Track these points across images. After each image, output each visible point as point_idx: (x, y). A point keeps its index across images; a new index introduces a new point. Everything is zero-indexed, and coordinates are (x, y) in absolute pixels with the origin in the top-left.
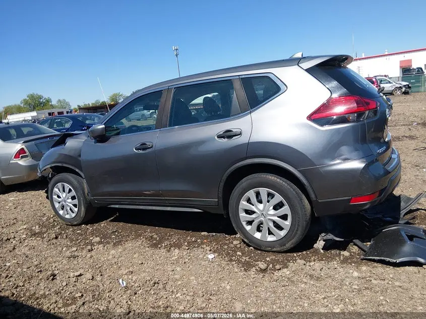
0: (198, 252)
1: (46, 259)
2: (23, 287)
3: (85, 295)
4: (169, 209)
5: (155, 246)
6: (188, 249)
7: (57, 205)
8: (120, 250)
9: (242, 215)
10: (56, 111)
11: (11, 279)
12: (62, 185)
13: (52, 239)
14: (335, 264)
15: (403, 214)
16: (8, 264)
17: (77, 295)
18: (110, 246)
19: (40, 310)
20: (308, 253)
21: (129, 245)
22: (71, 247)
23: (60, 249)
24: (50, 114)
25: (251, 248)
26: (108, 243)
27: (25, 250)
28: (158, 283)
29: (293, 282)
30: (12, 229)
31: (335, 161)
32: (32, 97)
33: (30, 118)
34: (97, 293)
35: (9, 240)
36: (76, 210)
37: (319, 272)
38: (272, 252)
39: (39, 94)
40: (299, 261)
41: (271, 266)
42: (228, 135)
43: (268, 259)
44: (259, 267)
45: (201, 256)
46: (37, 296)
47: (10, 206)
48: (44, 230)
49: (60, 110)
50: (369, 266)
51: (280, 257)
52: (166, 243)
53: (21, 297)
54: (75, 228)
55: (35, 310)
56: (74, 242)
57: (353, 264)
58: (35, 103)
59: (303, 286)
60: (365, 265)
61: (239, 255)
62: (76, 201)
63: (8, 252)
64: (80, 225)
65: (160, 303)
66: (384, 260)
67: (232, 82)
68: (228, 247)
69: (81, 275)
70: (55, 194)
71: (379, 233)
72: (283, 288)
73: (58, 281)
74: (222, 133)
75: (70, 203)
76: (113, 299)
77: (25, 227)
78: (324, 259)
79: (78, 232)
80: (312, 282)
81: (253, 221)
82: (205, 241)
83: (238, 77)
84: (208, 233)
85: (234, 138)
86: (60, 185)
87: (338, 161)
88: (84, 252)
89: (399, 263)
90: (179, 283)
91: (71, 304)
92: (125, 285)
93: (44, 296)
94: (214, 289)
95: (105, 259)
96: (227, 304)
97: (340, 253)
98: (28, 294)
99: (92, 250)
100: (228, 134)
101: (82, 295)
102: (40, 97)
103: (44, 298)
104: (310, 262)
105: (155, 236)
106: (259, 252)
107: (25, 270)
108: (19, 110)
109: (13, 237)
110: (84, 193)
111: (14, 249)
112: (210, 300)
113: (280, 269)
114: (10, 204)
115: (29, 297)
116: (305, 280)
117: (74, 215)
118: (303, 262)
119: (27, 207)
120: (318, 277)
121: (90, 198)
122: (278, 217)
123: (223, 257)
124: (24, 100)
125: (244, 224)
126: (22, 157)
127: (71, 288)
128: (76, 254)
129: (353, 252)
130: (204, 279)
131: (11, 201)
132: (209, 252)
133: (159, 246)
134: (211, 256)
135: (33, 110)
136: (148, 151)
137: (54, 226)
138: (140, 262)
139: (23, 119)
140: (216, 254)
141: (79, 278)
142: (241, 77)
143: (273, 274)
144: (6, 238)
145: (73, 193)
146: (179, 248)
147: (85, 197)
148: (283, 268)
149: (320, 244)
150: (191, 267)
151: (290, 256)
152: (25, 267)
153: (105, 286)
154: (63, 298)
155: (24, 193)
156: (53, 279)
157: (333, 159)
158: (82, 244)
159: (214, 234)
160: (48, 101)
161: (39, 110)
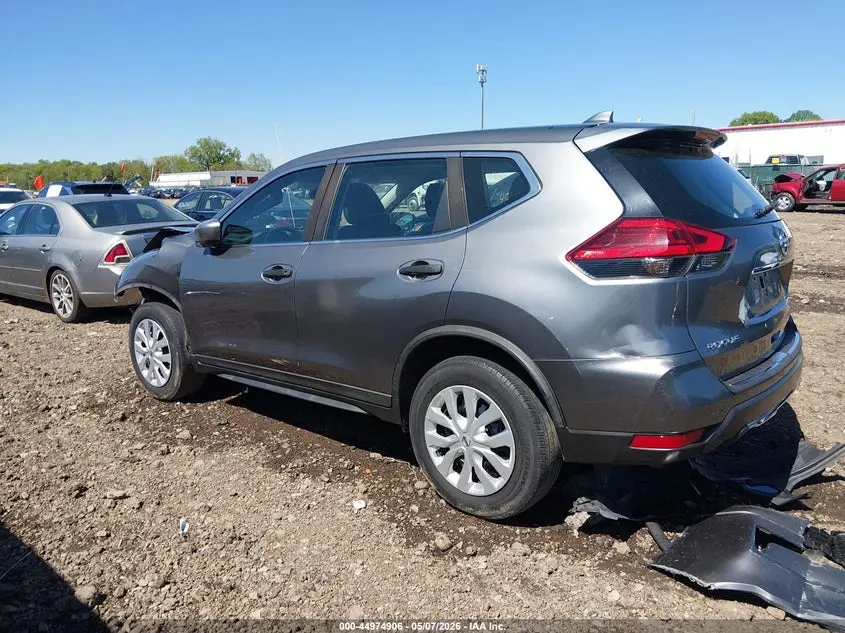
0: (341, 491)
1: (87, 455)
2: (25, 502)
3: (113, 535)
4: (312, 398)
5: (275, 465)
6: (328, 482)
7: (140, 359)
8: (213, 462)
9: (431, 433)
10: (245, 175)
11: (14, 483)
12: (150, 323)
13: (115, 421)
14: (587, 564)
15: (794, 483)
16: (23, 455)
17: (99, 534)
18: (201, 450)
19: (30, 549)
20: (547, 531)
21: (234, 454)
22: (139, 440)
23: (118, 441)
24: (233, 180)
25: (442, 501)
26: (202, 444)
27: (62, 433)
28: (240, 539)
29: (482, 586)
30: (63, 391)
31: (609, 353)
32: (206, 143)
33: (198, 184)
34: (133, 537)
35: (49, 409)
36: (167, 372)
37: (544, 575)
38: (477, 516)
39: (220, 140)
40: (517, 546)
41: (460, 545)
42: (420, 270)
43: (461, 530)
44: (435, 544)
45: (342, 501)
46: (38, 521)
47: (83, 348)
48: (113, 400)
49: (253, 174)
50: (652, 584)
51: (486, 530)
52: (299, 462)
53: (14, 519)
54: (163, 405)
55: (22, 547)
56: (147, 432)
57: (623, 574)
58: (211, 157)
59: (498, 598)
60: (646, 580)
61: (413, 512)
62: (168, 358)
63: (36, 431)
64: (173, 400)
65: (225, 579)
66: (687, 578)
67: (445, 163)
68: (401, 492)
69: (124, 497)
70: (139, 339)
71: (704, 518)
72: (456, 595)
73: (83, 501)
74: (409, 265)
75: (158, 358)
76: (153, 554)
77: (85, 390)
78: (571, 550)
79: (164, 414)
80: (519, 595)
81: (448, 449)
82: (368, 471)
83: (458, 155)
84: (383, 455)
85: (429, 278)
86: (146, 322)
87: (615, 355)
88: (154, 453)
89: (715, 590)
90: (279, 545)
91: (82, 548)
92: (186, 530)
93: (49, 525)
94: (332, 570)
95: (181, 473)
96: (337, 606)
97: (610, 545)
98: (26, 516)
99: (169, 452)
100: (420, 268)
101: (108, 536)
102: (221, 146)
103: (46, 528)
104: (540, 551)
105: (285, 446)
106: (453, 512)
107: (43, 470)
108: (180, 166)
109: (56, 405)
110: (182, 344)
111: (47, 428)
112: (312, 592)
113: (474, 555)
114: (84, 344)
115: (26, 522)
116: (506, 588)
117: (163, 381)
118: (525, 548)
119: (109, 352)
120: (537, 587)
121: (190, 355)
122: (492, 450)
123: (381, 510)
124: (192, 149)
125: (432, 451)
126: (119, 261)
127: (96, 519)
128: (139, 455)
129: (640, 548)
130: (325, 547)
131: (88, 337)
132: (360, 495)
133: (283, 466)
134: (359, 504)
135: (205, 170)
136: (283, 281)
137: (132, 396)
138: (234, 492)
139: (185, 183)
140: (371, 502)
141: (120, 502)
142: (463, 154)
143: (455, 561)
144: (44, 406)
145: (165, 342)
146: (314, 478)
147: (183, 351)
148: (481, 553)
149: (577, 519)
150: (314, 518)
151: (507, 530)
152: (46, 464)
153: (153, 525)
154: (77, 533)
155: (117, 326)
156: (77, 497)
157: (605, 349)
158: (158, 439)
159: (393, 460)
160: (235, 154)
161: (215, 170)
